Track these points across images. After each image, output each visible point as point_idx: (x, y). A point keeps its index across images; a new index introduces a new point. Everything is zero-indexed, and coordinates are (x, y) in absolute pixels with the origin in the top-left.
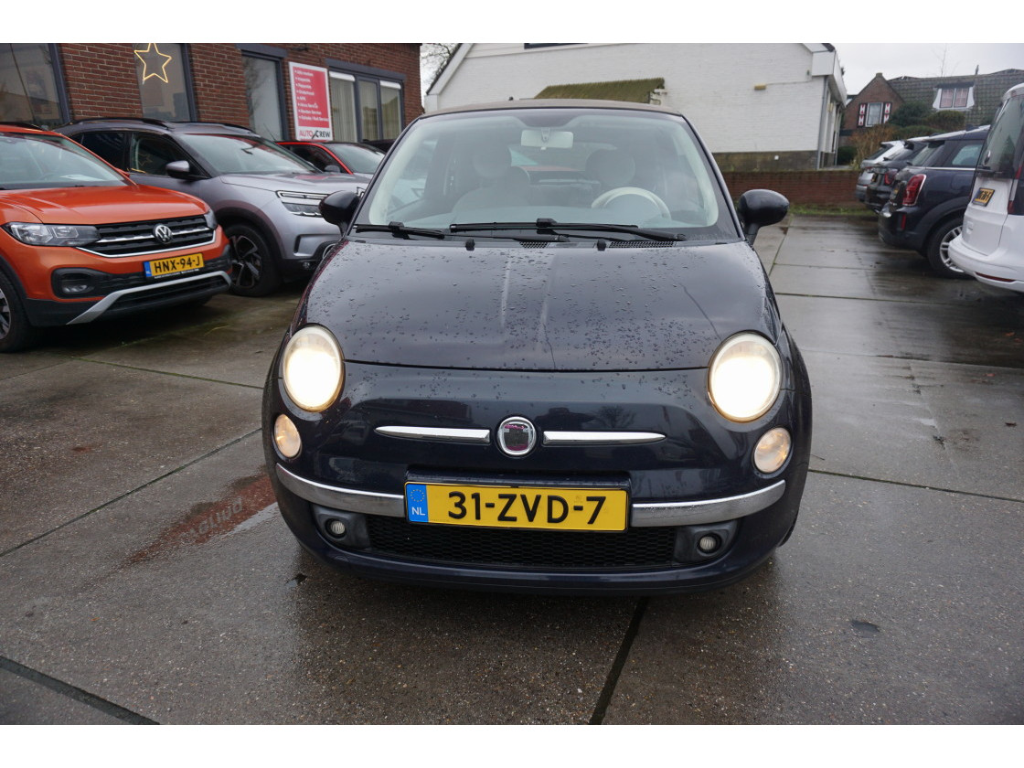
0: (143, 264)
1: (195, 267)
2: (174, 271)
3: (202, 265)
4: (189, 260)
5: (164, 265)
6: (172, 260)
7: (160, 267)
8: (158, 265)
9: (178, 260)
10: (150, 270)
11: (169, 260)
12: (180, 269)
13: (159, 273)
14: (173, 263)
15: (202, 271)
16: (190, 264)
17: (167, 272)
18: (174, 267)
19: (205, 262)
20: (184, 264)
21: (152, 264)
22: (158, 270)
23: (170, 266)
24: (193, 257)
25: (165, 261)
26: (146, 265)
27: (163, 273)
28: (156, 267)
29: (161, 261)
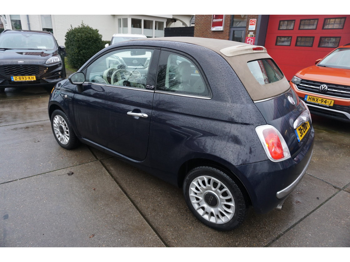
0: (305, 95)
1: (327, 104)
2: (317, 102)
3: (332, 105)
4: (326, 101)
5: (313, 98)
6: (318, 98)
7: (311, 99)
8: (310, 98)
9: (320, 99)
10: (307, 98)
11: (316, 98)
12: (319, 102)
13: (310, 101)
14: (317, 99)
15: (330, 107)
16: (326, 102)
17: (313, 101)
18: (317, 100)
19: (334, 105)
20: (322, 101)
21: (308, 97)
22: (310, 99)
23: (316, 100)
24: (328, 100)
25: (314, 97)
26: (306, 96)
27: (311, 101)
28: (309, 98)
29: (312, 97)
